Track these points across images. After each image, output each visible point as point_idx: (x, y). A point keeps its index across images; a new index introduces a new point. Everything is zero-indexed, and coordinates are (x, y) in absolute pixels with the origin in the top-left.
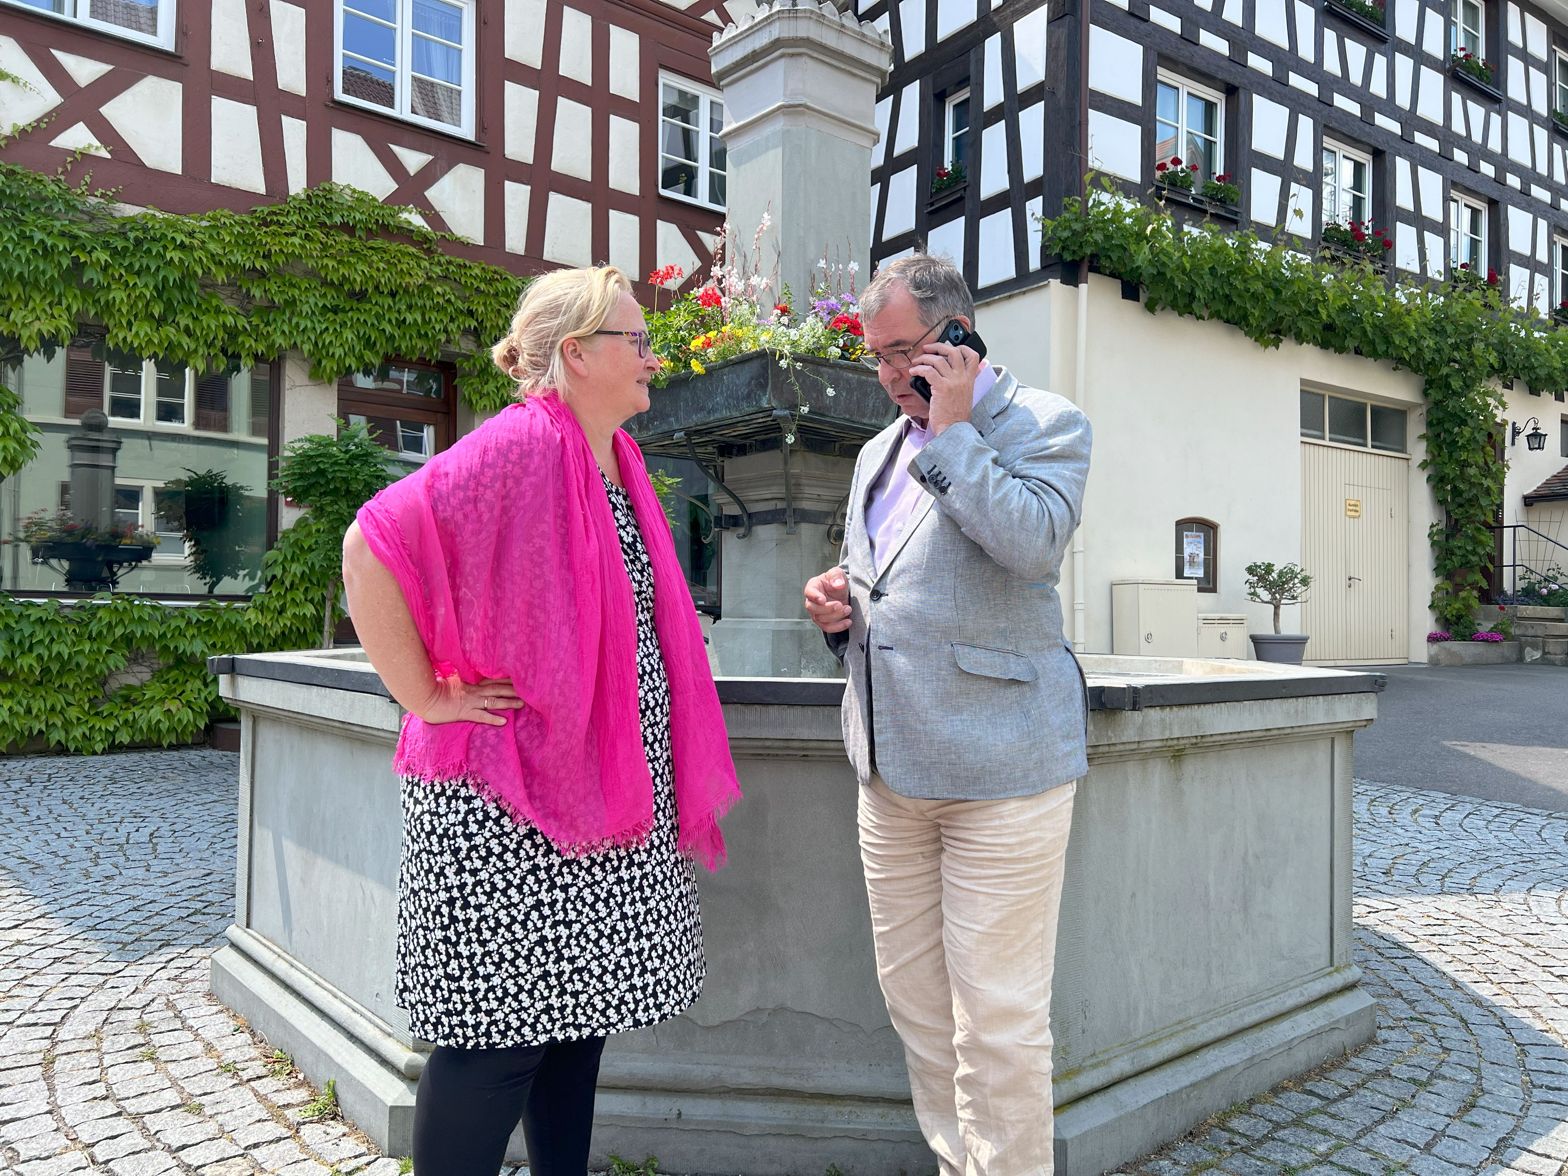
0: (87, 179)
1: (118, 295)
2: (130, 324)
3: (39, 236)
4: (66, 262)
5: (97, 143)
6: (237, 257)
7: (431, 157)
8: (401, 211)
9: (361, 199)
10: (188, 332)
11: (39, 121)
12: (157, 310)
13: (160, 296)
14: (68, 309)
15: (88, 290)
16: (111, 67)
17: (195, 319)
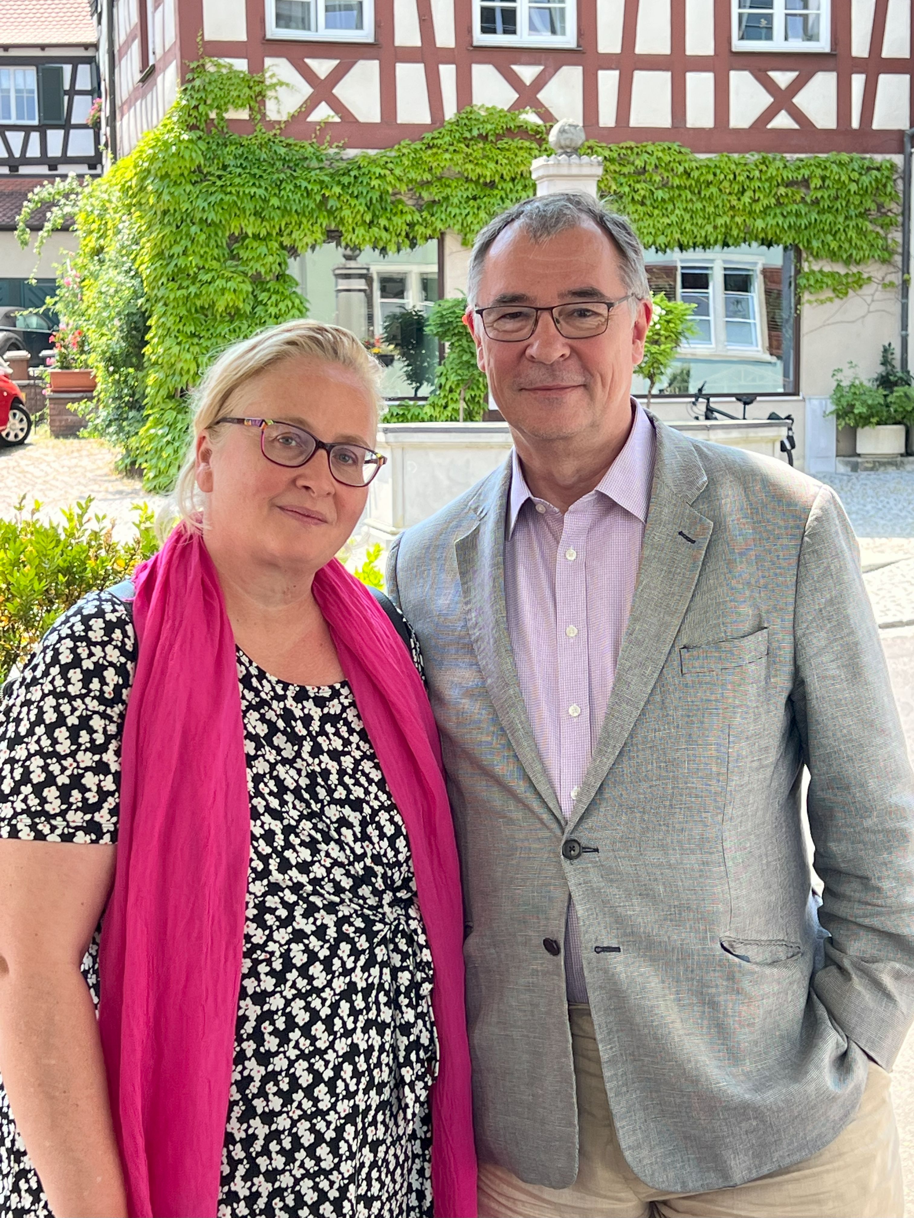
0: (328, 138)
1: (346, 213)
2: (354, 230)
3: (304, 184)
4: (318, 198)
5: (332, 113)
6: (413, 175)
7: (542, 68)
8: (520, 113)
9: (492, 111)
10: (386, 229)
11: (301, 107)
12: (368, 218)
13: (369, 208)
14: (321, 225)
15: (331, 213)
16: (336, 62)
17: (390, 219)
